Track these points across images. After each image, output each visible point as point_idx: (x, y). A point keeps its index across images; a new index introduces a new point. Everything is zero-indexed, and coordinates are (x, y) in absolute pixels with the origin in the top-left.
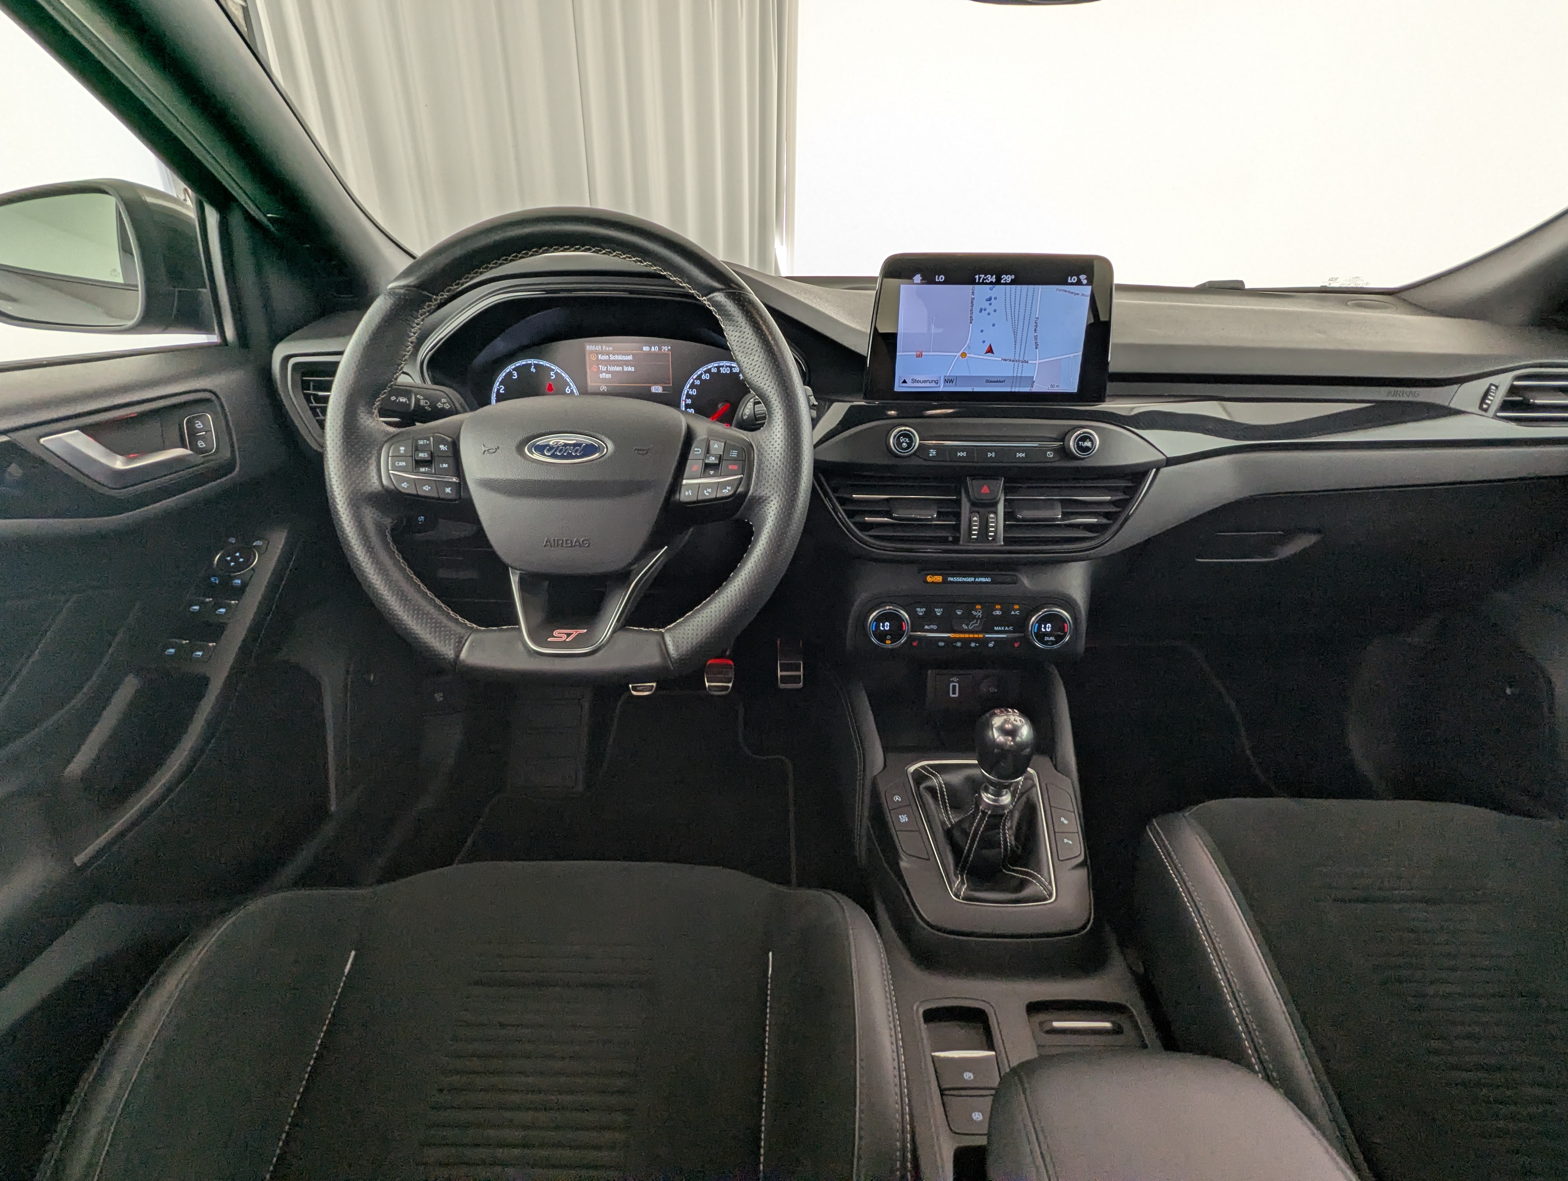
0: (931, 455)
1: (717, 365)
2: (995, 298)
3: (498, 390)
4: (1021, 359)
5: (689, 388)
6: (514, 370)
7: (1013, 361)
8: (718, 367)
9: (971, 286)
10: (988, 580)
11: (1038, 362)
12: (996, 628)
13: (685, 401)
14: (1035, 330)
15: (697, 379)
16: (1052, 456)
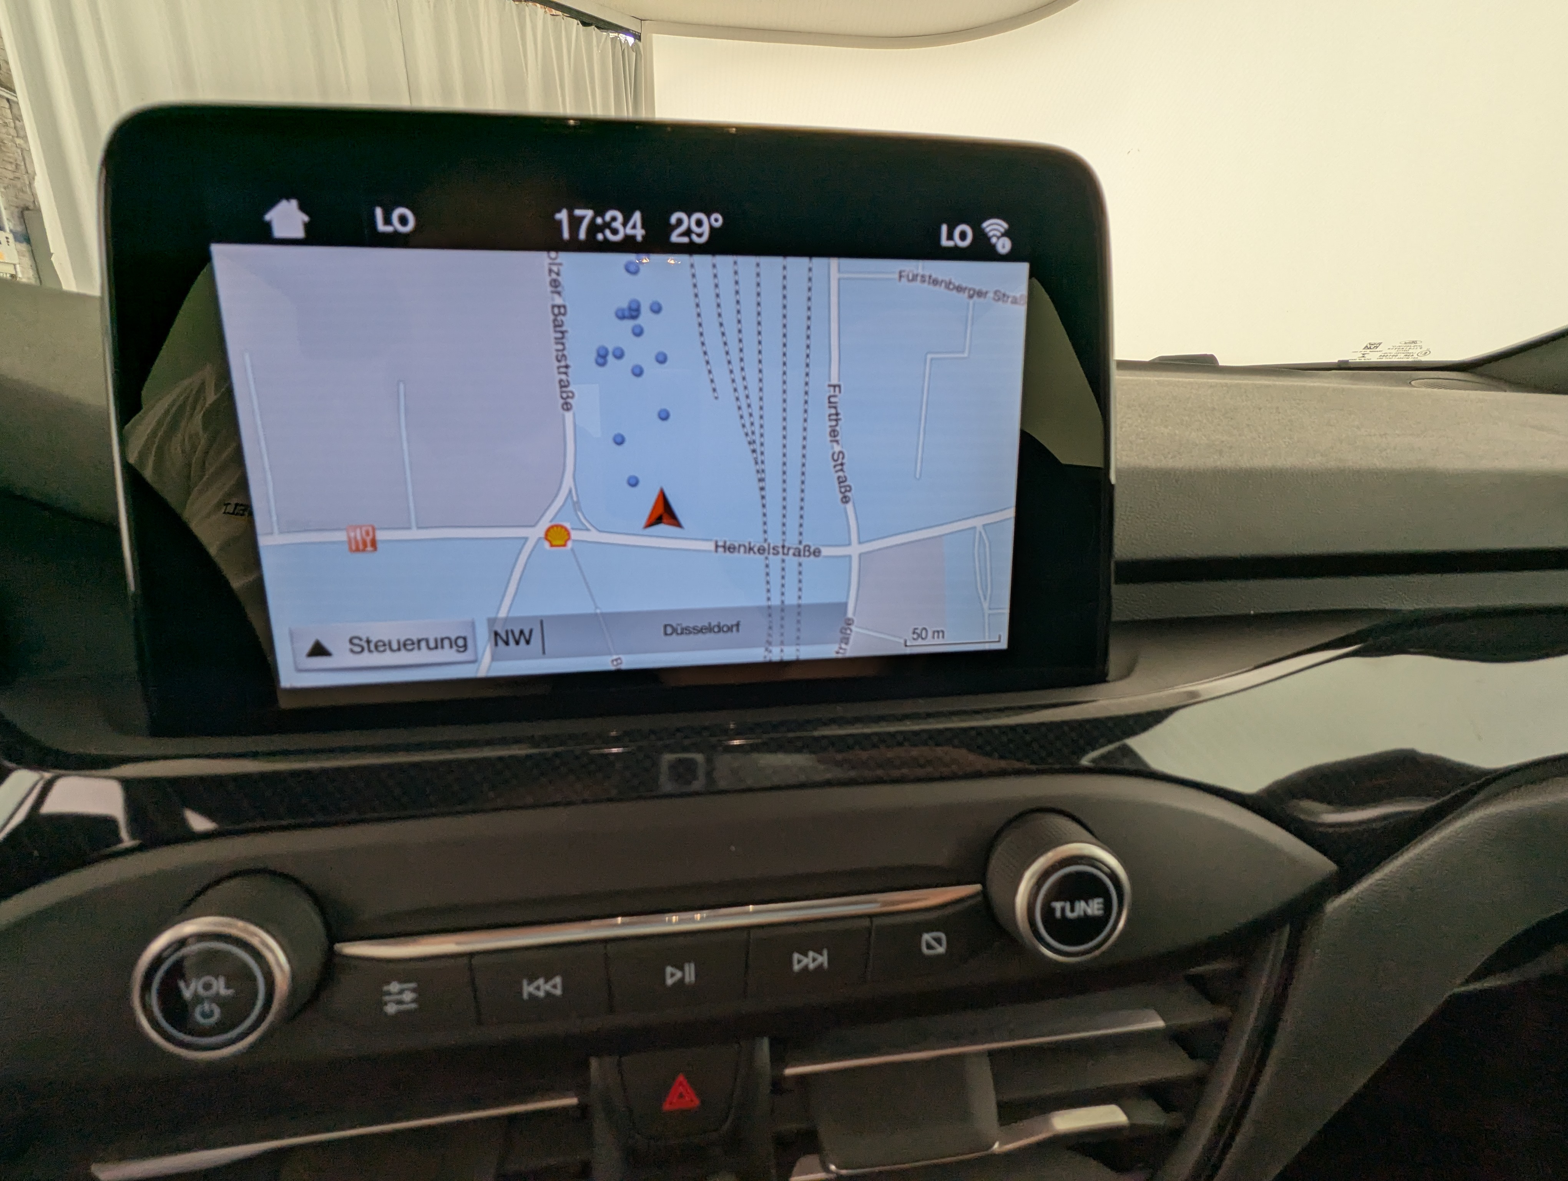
2: (656, 309)
4: (792, 541)
7: (761, 550)
9: (541, 259)
11: (855, 550)
14: (834, 433)
16: (941, 950)
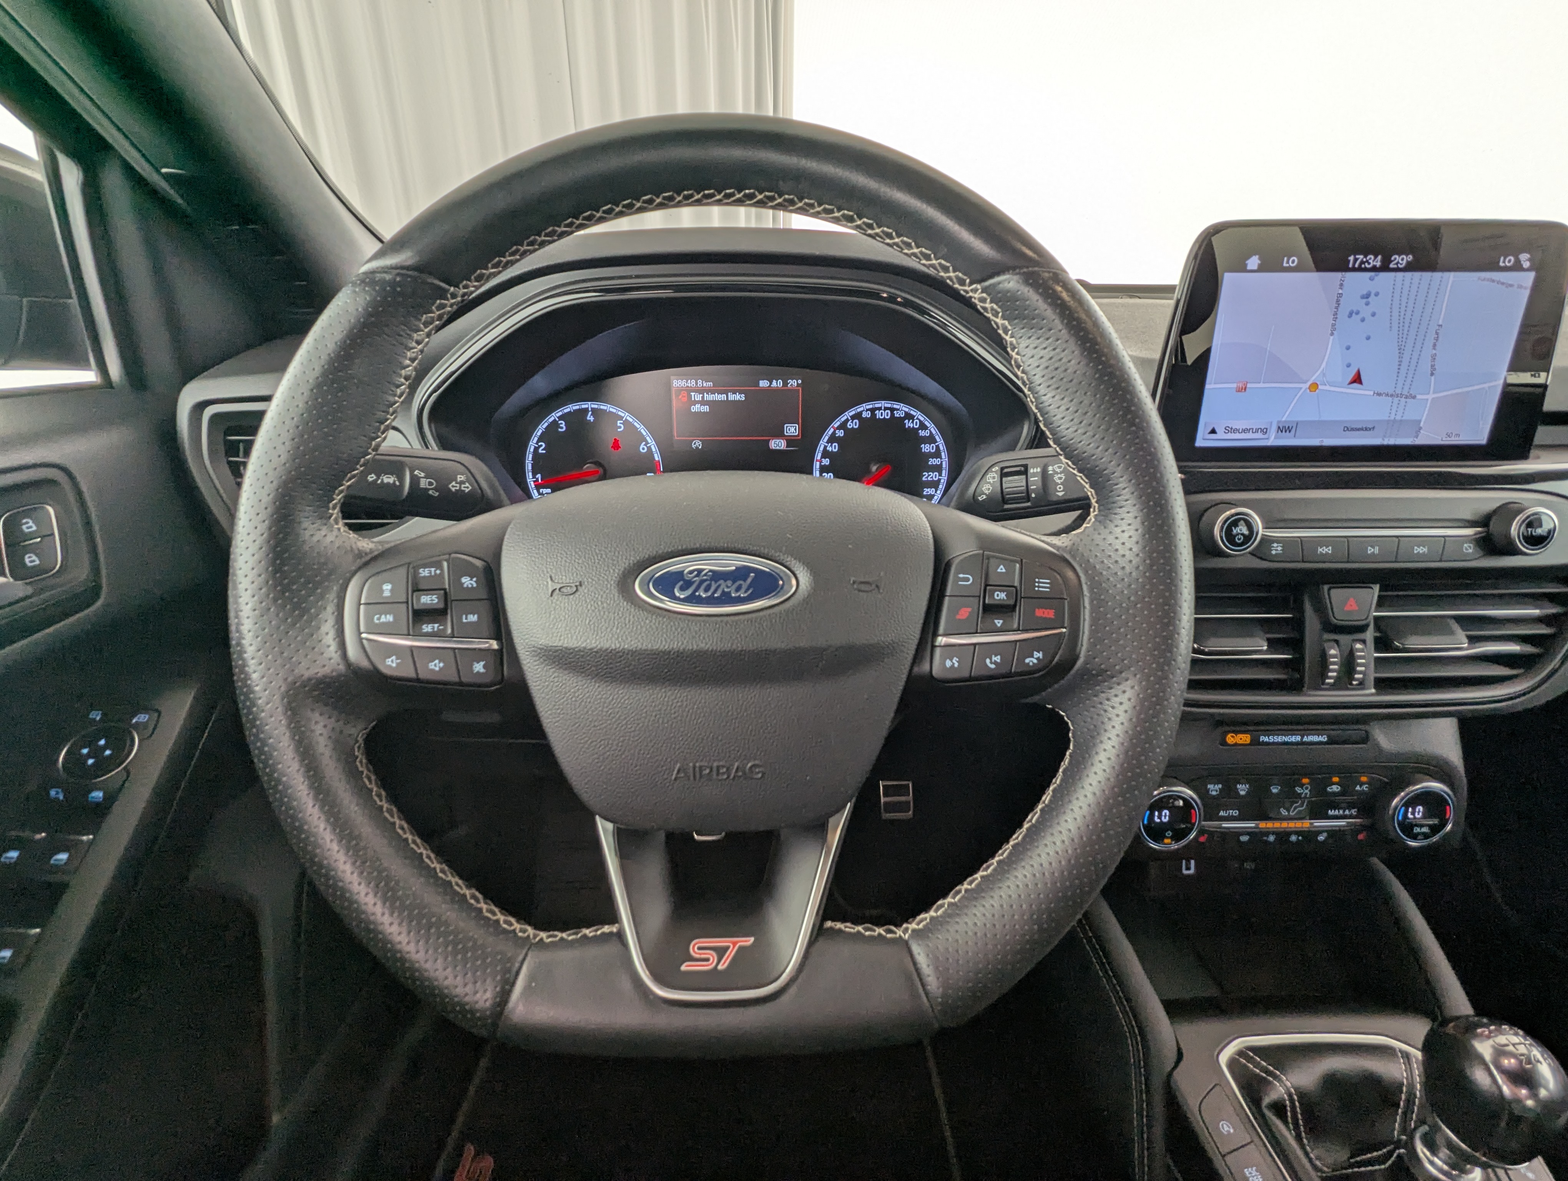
0: (1274, 552)
1: (871, 406)
2: (1377, 294)
3: (536, 449)
4: (1405, 392)
5: (828, 442)
6: (560, 418)
7: (1392, 396)
8: (873, 410)
9: (1339, 275)
10: (1324, 739)
11: (1430, 397)
12: (1331, 813)
13: (821, 462)
14: (1435, 345)
15: (839, 428)
16: (1471, 551)
